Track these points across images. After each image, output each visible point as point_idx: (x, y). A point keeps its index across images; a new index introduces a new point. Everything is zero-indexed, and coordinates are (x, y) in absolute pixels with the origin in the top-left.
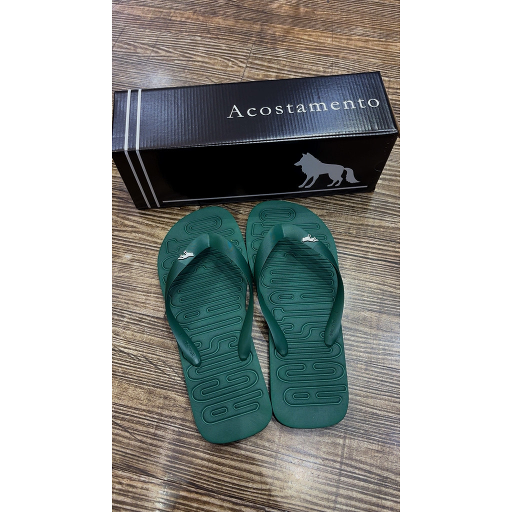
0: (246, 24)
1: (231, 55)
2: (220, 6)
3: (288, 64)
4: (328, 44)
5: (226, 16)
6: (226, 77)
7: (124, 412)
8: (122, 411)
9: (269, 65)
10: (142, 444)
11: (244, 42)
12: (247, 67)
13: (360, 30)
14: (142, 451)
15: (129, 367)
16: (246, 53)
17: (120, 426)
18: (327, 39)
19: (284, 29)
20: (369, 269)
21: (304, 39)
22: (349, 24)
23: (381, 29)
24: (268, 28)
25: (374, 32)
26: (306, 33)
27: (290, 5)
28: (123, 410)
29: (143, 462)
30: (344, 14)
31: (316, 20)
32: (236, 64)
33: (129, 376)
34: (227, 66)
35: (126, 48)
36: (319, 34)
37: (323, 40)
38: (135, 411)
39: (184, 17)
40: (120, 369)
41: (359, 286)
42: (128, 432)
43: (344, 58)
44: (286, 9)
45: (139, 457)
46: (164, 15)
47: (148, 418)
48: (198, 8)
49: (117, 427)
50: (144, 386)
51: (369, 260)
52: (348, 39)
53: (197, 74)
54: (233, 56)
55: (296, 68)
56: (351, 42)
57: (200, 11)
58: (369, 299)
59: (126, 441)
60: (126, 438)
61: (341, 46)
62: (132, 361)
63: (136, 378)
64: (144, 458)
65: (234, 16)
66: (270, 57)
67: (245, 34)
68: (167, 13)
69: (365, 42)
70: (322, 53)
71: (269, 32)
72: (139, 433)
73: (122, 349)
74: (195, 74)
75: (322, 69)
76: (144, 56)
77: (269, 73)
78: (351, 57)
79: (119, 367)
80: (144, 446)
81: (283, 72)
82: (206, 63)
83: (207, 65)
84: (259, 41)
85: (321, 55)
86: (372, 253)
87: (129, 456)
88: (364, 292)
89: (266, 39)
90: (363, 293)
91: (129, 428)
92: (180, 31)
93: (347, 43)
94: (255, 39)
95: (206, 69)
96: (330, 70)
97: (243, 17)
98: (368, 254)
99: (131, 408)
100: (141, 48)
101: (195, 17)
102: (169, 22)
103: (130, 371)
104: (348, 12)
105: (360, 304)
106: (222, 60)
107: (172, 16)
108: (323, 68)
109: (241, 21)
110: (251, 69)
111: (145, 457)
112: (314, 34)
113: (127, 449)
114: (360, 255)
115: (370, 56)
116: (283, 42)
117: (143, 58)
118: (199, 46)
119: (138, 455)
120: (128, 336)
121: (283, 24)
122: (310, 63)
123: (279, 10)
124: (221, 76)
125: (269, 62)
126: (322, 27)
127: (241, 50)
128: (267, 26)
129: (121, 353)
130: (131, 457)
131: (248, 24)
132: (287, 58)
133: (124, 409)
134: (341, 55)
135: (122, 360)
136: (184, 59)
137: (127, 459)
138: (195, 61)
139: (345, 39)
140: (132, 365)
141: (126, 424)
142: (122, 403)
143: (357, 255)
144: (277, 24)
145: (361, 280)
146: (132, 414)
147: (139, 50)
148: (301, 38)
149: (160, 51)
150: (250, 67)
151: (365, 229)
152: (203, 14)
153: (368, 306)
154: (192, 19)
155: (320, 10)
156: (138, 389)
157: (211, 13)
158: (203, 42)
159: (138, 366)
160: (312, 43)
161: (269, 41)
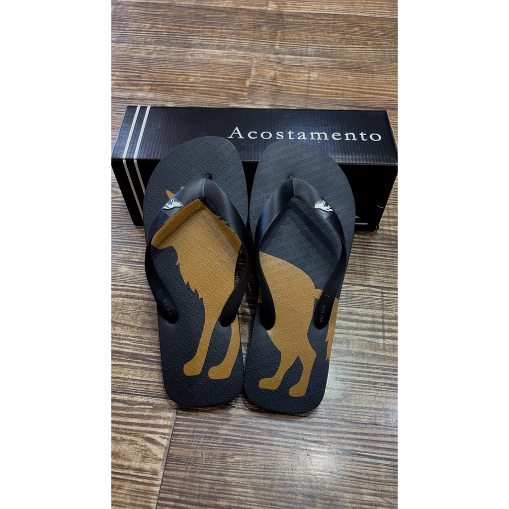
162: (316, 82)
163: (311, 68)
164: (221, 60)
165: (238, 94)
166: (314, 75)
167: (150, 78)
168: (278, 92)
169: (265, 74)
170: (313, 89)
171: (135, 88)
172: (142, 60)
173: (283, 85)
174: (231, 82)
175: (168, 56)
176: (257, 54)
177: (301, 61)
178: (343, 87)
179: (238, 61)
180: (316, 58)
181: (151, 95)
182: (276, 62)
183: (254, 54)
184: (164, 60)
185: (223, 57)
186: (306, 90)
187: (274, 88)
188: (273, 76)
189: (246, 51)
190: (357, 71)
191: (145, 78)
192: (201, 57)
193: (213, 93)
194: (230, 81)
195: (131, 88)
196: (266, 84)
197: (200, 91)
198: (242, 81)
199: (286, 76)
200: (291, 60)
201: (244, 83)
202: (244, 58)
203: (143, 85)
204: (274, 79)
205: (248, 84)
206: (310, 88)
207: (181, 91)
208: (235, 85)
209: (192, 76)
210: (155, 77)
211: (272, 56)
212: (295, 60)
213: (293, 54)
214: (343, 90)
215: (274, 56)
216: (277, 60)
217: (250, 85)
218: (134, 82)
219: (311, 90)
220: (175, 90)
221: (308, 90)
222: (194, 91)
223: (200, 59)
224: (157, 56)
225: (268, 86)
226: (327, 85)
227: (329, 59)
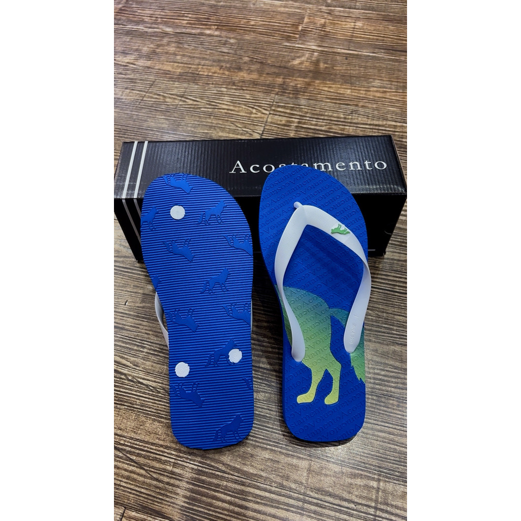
0: (270, 77)
1: (255, 104)
2: (245, 63)
3: (309, 111)
4: (348, 94)
5: (250, 71)
6: (250, 123)
7: (140, 447)
8: (138, 447)
9: (292, 112)
10: (158, 483)
11: (267, 92)
12: (270, 114)
13: (377, 83)
14: (158, 491)
15: (147, 400)
16: (270, 102)
17: (135, 463)
18: (346, 90)
19: (306, 82)
20: (397, 302)
21: (324, 90)
22: (366, 78)
23: (398, 82)
24: (290, 81)
25: (391, 85)
26: (327, 86)
27: (311, 62)
28: (139, 445)
29: (158, 503)
30: (362, 69)
31: (335, 75)
32: (260, 111)
33: (147, 409)
34: (251, 113)
35: (156, 98)
36: (339, 86)
37: (343, 91)
38: (152, 447)
39: (212, 72)
40: (138, 401)
41: (387, 319)
42: (144, 469)
43: (363, 107)
44: (307, 65)
45: (154, 497)
46: (193, 70)
47: (166, 454)
48: (224, 64)
49: (132, 464)
50: (163, 420)
51: (396, 294)
52: (366, 91)
53: (223, 120)
54: (257, 104)
55: (317, 114)
56: (369, 93)
57: (226, 67)
58: (398, 333)
59: (141, 479)
60: (141, 475)
61: (360, 97)
62: (151, 393)
63: (155, 411)
64: (160, 499)
65: (258, 71)
66: (292, 106)
67: (268, 86)
68: (195, 68)
69: (382, 93)
70: (342, 102)
71: (291, 84)
72: (156, 471)
73: (141, 381)
74: (221, 119)
75: (342, 116)
76: (173, 105)
77: (291, 119)
78: (370, 105)
79: (137, 399)
80: (161, 485)
81: (305, 118)
82: (231, 110)
83: (232, 112)
84: (282, 91)
85: (341, 104)
86: (399, 286)
87: (144, 496)
88: (393, 325)
89: (288, 90)
90: (391, 327)
91: (145, 465)
92: (207, 84)
93: (365, 94)
94: (277, 90)
95: (231, 116)
96: (350, 117)
97: (267, 71)
98: (395, 287)
99: (147, 443)
100: (170, 98)
101: (221, 71)
102: (197, 76)
103: (149, 403)
104: (366, 67)
105: (390, 338)
106: (247, 108)
107: (200, 71)
108: (344, 115)
109: (264, 75)
110: (274, 116)
111: (160, 497)
112: (334, 86)
113: (142, 488)
114: (387, 288)
115: (388, 105)
116: (304, 92)
117: (171, 107)
118: (224, 96)
119: (153, 494)
120: (147, 367)
121: (304, 78)
122: (330, 110)
123: (300, 66)
124: (246, 122)
125: (292, 110)
126: (341, 80)
127: (265, 100)
128: (290, 79)
129: (139, 385)
130: (146, 496)
131: (271, 77)
132: (308, 106)
133: (141, 444)
134: (361, 104)
135: (140, 392)
136: (210, 107)
137: (141, 498)
138: (220, 109)
139: (363, 90)
140: (151, 397)
141: (141, 460)
142: (139, 438)
143: (384, 288)
144: (298, 77)
145: (390, 313)
146: (149, 450)
147: (168, 100)
148: (322, 90)
149: (187, 100)
150: (273, 114)
151: (391, 263)
152: (229, 69)
153: (398, 339)
154: (219, 73)
155: (339, 66)
156: (156, 423)
157: (236, 69)
158: (228, 93)
159: (156, 398)
160: (332, 94)
161: (291, 92)
162: (360, 29)
163: (358, 19)
164: (279, 9)
165: (291, 36)
166: (359, 24)
167: (217, 20)
168: (326, 36)
169: (316, 21)
170: (357, 35)
171: (204, 27)
172: (211, 6)
173: (331, 31)
174: (286, 27)
175: (234, 4)
176: (311, 6)
177: (349, 13)
178: (384, 34)
179: (293, 10)
180: (363, 11)
181: (217, 33)
182: (327, 13)
183: (308, 5)
184: (230, 7)
185: (281, 6)
186: (351, 35)
187: (322, 33)
188: (323, 23)
189: (302, 3)
190: (398, 23)
191: (213, 20)
192: (262, 6)
193: (270, 34)
194: (285, 25)
195: (201, 27)
196: (316, 29)
197: (258, 32)
198: (295, 26)
199: (334, 24)
200: (340, 12)
201: (297, 28)
202: (299, 8)
203: (211, 25)
204: (324, 25)
205: (300, 28)
206: (354, 34)
207: (242, 31)
208: (289, 29)
209: (253, 20)
210: (221, 19)
211: (324, 8)
212: (344, 12)
213: (342, 7)
214: (384, 37)
215: (326, 8)
216: (328, 11)
217: (302, 30)
218: (204, 23)
219: (355, 36)
220: (238, 30)
221: (353, 36)
222: (254, 32)
223: (261, 7)
224: (225, 4)
225: (318, 31)
226: (370, 33)
227: (374, 12)
